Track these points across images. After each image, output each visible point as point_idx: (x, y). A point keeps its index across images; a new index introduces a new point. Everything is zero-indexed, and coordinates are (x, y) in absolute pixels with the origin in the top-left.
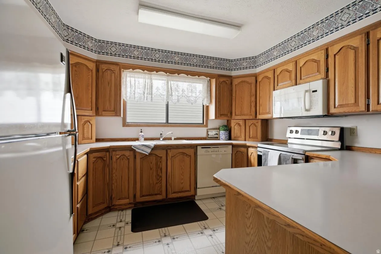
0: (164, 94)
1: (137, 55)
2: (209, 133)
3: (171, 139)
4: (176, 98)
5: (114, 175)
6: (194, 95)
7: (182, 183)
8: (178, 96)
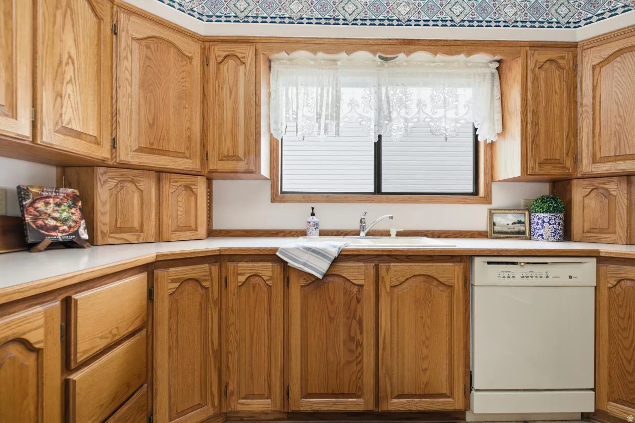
0: (368, 115)
1: (299, 14)
2: (498, 219)
3: (390, 235)
4: (402, 125)
5: (232, 329)
6: (451, 114)
7: (426, 369)
8: (406, 119)
